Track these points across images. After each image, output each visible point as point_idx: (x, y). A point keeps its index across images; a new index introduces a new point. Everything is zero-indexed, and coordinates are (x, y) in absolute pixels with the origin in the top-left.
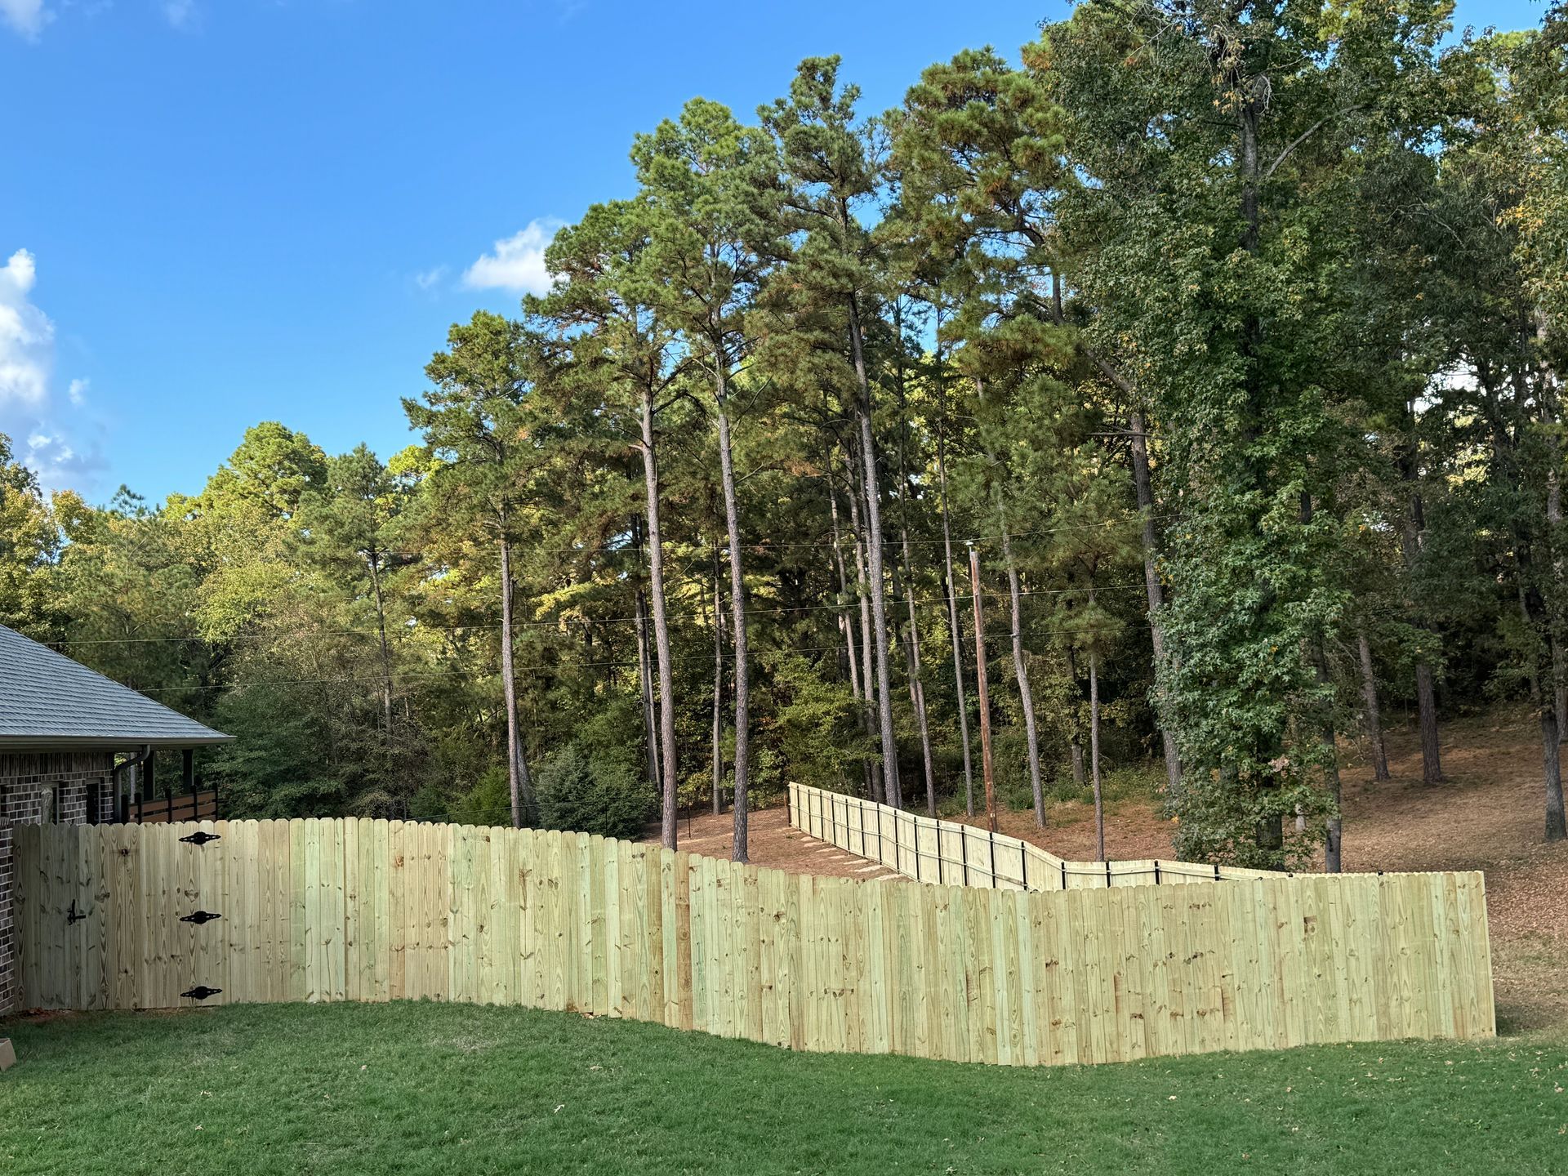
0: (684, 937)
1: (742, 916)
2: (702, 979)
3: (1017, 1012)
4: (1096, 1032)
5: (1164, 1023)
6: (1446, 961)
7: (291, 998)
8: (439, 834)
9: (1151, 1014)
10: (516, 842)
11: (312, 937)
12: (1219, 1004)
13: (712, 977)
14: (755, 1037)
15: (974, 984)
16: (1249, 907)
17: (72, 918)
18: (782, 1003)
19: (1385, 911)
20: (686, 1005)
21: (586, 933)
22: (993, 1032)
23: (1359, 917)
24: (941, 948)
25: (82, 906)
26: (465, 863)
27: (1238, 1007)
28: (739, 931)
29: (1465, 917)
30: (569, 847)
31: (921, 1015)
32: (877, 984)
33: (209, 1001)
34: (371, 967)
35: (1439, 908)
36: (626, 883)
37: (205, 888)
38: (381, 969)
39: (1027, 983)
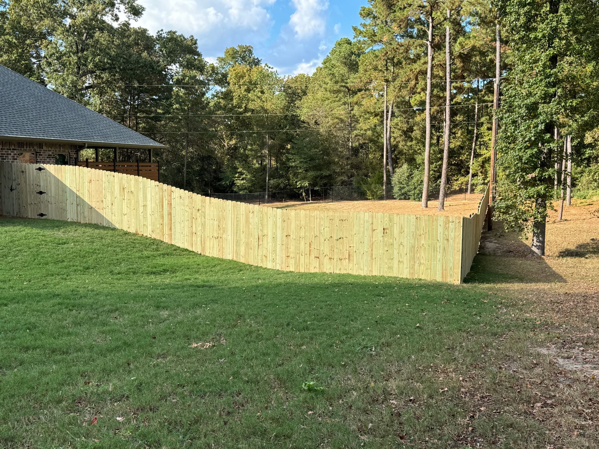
0: (170, 214)
1: (187, 209)
2: (175, 228)
3: (275, 251)
4: (302, 260)
5: (326, 260)
6: (441, 251)
7: (64, 219)
8: (101, 174)
9: (321, 257)
10: (122, 178)
11: (68, 202)
12: (347, 257)
13: (177, 228)
14: (190, 249)
15: (260, 240)
16: (362, 222)
17: (12, 190)
18: (199, 239)
19: (417, 228)
20: (170, 236)
21: (141, 209)
22: (266, 257)
23: (406, 230)
24: (251, 226)
25: (14, 187)
26: (107, 183)
27: (355, 258)
28: (186, 214)
29: (452, 235)
30: (136, 181)
31: (242, 249)
32: (229, 236)
33: (44, 217)
34: (83, 213)
35: (440, 230)
36: (153, 194)
37: (42, 184)
38: (86, 214)
39: (279, 242)
